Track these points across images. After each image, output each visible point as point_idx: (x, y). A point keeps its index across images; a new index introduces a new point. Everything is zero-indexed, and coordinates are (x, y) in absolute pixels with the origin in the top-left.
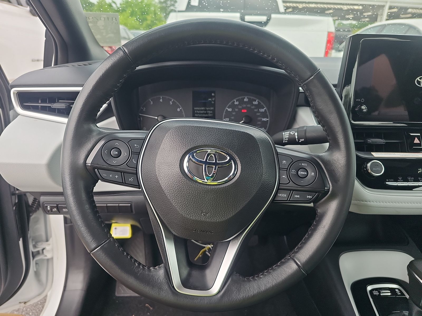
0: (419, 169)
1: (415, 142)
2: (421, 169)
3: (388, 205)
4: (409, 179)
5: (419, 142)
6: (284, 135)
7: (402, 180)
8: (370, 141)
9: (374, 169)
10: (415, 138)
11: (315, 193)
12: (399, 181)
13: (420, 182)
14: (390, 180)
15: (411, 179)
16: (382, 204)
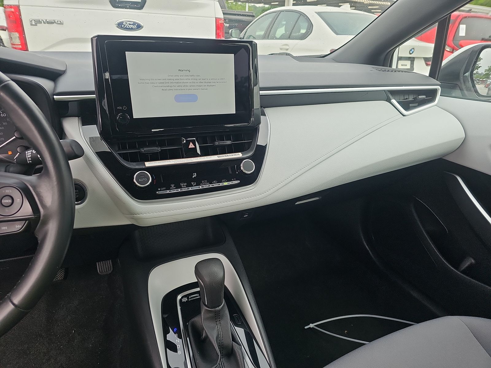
0: (194, 174)
1: (189, 147)
2: (195, 174)
3: (162, 214)
4: (182, 185)
5: (194, 147)
6: (27, 154)
7: (174, 187)
8: (143, 150)
9: (140, 180)
10: (190, 143)
11: (24, 221)
12: (172, 188)
13: (193, 186)
14: (162, 189)
15: (184, 185)
16: (155, 214)
